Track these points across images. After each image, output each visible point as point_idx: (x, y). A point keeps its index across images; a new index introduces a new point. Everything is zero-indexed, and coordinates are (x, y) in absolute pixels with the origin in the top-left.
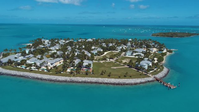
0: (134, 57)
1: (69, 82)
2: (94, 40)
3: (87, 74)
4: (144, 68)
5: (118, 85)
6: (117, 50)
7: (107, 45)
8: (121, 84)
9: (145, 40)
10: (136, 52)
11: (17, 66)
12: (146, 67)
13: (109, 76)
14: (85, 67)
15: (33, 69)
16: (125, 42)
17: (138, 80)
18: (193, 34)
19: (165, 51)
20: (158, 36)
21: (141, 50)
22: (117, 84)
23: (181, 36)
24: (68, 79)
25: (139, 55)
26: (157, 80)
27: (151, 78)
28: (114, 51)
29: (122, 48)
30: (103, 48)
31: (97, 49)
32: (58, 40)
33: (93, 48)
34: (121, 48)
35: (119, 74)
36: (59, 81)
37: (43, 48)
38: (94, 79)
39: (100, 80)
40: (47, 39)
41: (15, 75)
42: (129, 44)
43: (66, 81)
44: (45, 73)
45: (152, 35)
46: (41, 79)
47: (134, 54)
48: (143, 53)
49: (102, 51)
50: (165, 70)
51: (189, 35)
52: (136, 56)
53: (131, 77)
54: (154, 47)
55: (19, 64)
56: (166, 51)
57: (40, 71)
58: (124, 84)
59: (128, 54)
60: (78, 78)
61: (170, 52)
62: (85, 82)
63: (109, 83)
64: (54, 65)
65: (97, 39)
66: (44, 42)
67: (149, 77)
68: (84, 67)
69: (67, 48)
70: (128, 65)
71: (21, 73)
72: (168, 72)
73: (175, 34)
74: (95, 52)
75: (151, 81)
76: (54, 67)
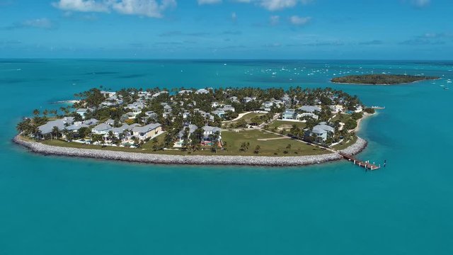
0: (298, 121)
1: (182, 163)
2: (211, 91)
3: (213, 151)
4: (321, 139)
5: (274, 167)
6: (263, 110)
7: (241, 100)
8: (280, 166)
9: (319, 90)
10: (302, 112)
11: (73, 141)
12: (324, 137)
13: (256, 153)
14: (208, 140)
15: (107, 145)
16: (277, 95)
17: (311, 159)
18: (418, 78)
19: (359, 110)
20: (345, 81)
21: (312, 109)
22: (272, 165)
23: (394, 83)
24: (180, 158)
25: (308, 116)
26: (346, 158)
27: (334, 155)
28: (257, 112)
29: (275, 105)
30: (234, 105)
31: (223, 107)
32: (136, 91)
33: (214, 105)
34: (271, 104)
35: (275, 149)
36: (163, 163)
37: (111, 106)
38: (230, 159)
39: (241, 159)
40: (111, 90)
41: (73, 156)
42: (286, 97)
43: (176, 163)
44: (132, 150)
45: (332, 81)
46: (128, 160)
47: (299, 116)
48: (315, 112)
49: (233, 110)
50: (360, 142)
51: (410, 79)
52: (302, 119)
53: (296, 153)
54: (337, 103)
55: (76, 137)
56: (361, 110)
57: (122, 148)
58: (285, 165)
59: (288, 116)
60: (198, 156)
61: (370, 111)
62: (212, 164)
63: (258, 165)
64: (146, 136)
65: (218, 89)
66: (107, 95)
67: (331, 152)
68: (205, 140)
69: (162, 107)
70: (289, 135)
71: (87, 152)
72: (366, 145)
73: (379, 77)
74: (221, 113)
75: (334, 160)
76: (147, 140)
